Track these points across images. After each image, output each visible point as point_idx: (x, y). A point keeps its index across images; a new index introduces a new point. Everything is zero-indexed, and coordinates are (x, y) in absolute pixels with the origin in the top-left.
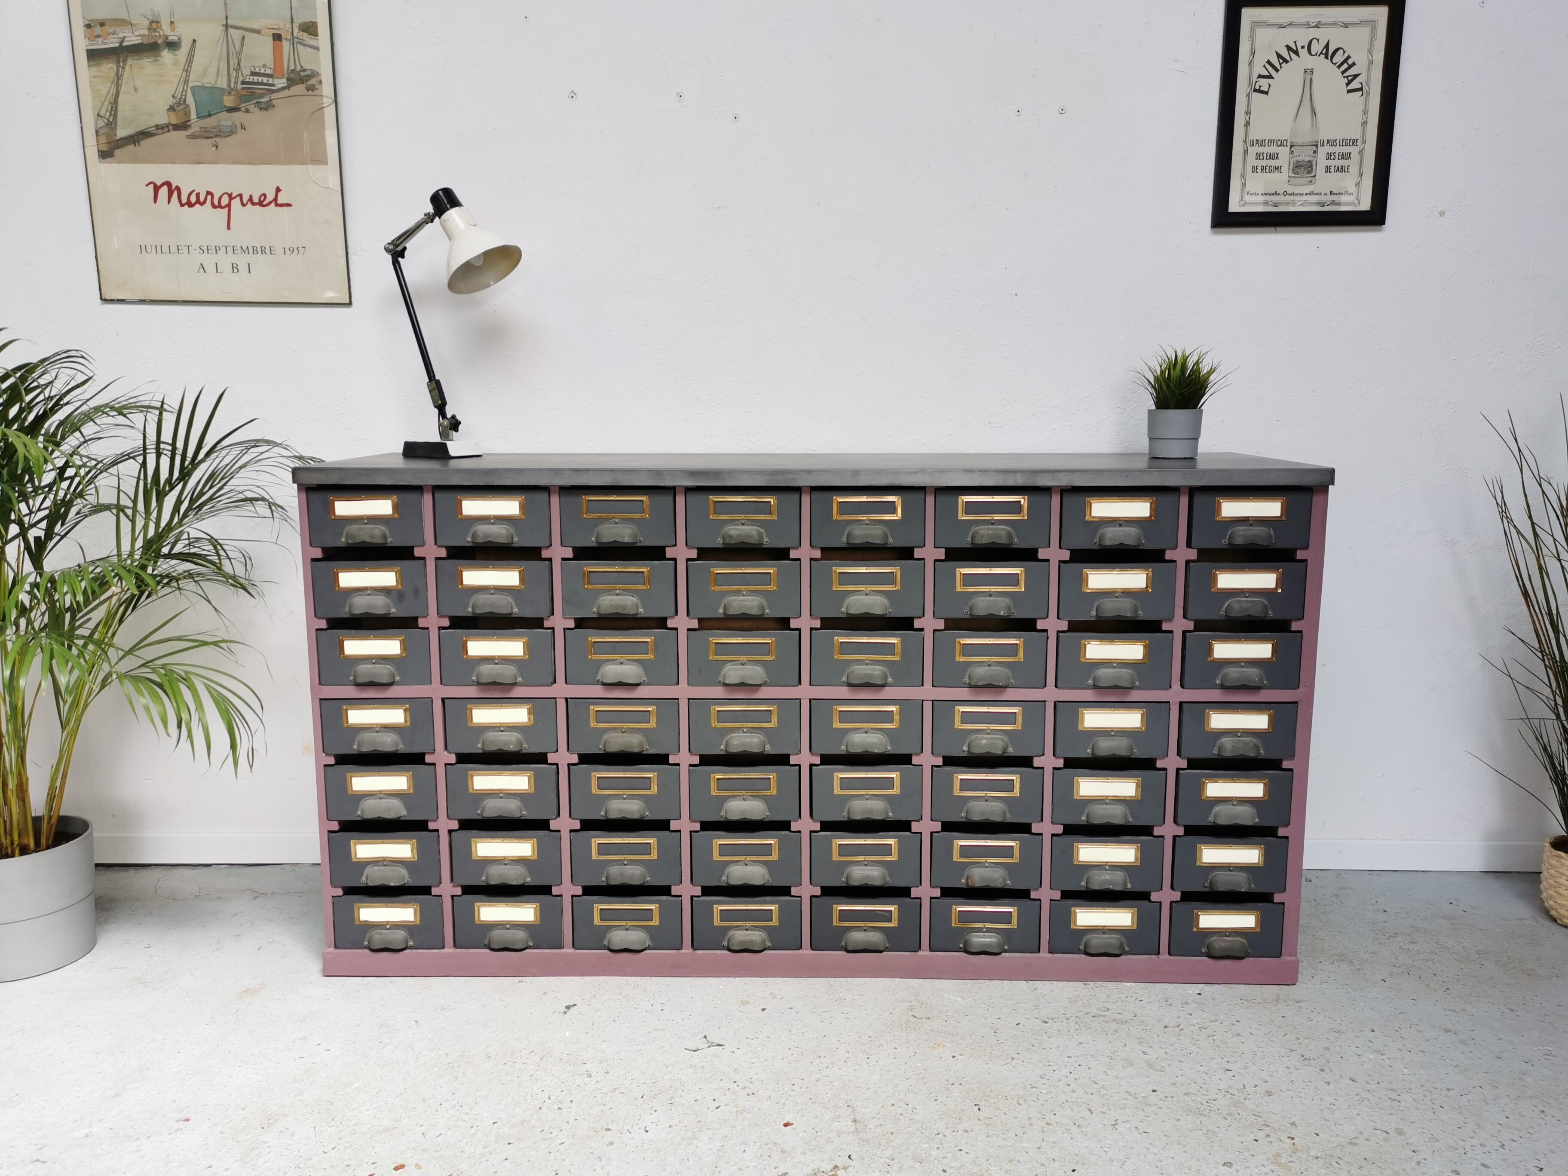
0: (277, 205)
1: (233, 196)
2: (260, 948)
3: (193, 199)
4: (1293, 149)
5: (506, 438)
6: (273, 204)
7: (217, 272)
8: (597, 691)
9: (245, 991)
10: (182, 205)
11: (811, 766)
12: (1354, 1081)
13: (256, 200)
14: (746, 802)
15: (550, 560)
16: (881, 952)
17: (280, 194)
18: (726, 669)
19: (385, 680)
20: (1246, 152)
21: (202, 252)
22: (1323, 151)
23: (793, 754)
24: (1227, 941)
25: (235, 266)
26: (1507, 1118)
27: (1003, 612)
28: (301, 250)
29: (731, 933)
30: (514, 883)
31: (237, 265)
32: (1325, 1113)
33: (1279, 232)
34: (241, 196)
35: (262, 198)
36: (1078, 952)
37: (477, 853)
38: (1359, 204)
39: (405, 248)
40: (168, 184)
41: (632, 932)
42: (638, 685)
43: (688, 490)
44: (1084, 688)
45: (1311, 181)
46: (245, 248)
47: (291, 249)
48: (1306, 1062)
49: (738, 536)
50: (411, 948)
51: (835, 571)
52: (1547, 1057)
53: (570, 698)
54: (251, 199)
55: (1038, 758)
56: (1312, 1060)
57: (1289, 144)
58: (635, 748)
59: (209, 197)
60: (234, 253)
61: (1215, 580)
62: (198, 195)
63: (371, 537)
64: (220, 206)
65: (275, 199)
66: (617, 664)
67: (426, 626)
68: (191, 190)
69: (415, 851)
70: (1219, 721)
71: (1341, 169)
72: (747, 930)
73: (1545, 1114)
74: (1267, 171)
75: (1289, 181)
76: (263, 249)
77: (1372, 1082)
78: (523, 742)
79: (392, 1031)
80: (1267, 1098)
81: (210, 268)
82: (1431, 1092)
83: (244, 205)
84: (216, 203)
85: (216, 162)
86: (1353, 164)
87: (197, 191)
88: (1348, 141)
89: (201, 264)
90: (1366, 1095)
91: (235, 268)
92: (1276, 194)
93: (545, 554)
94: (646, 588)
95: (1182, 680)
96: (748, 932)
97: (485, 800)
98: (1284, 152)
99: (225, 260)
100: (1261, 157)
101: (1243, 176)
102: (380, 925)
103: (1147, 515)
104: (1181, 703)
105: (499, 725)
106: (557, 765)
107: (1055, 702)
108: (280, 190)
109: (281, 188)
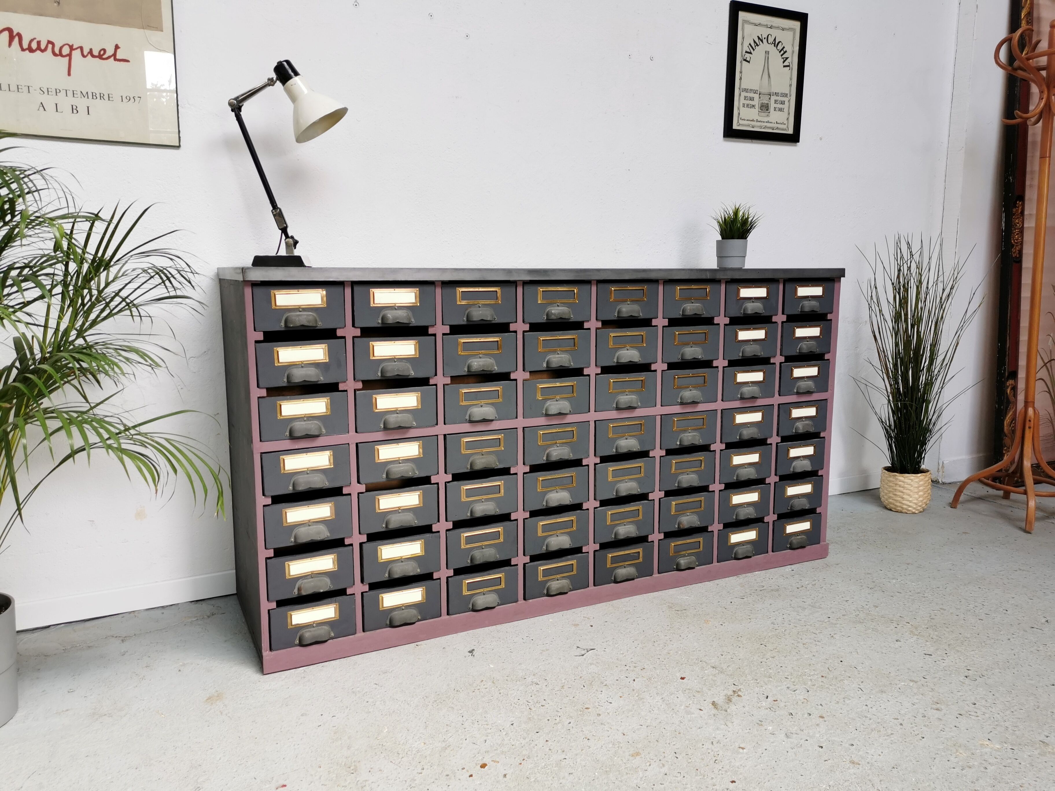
0: (116, 59)
1: (74, 47)
3: (34, 45)
4: (760, 96)
6: (112, 58)
7: (57, 111)
8: (467, 427)
9: (207, 699)
10: (23, 50)
11: (595, 464)
13: (96, 53)
14: (559, 494)
15: (434, 335)
16: (633, 579)
17: (118, 50)
18: (547, 404)
19: (317, 434)
20: (740, 95)
21: (42, 93)
22: (773, 98)
23: (584, 458)
24: (799, 539)
25: (74, 107)
26: (971, 593)
28: (137, 99)
29: (549, 584)
31: (77, 107)
33: (755, 143)
34: (81, 48)
35: (102, 52)
36: (731, 559)
37: (381, 557)
38: (788, 130)
40: (10, 30)
41: (488, 595)
42: (492, 420)
43: (525, 283)
44: (736, 400)
45: (768, 115)
46: (84, 93)
47: (128, 98)
48: (873, 590)
49: (559, 313)
50: (333, 638)
51: (611, 336)
53: (448, 434)
54: (91, 52)
55: (713, 445)
57: (758, 93)
59: (50, 46)
60: (74, 96)
61: (794, 332)
62: (39, 43)
63: (308, 322)
64: (61, 55)
65: (114, 55)
66: (479, 408)
67: (345, 389)
68: (32, 38)
69: (336, 563)
70: (796, 413)
71: (781, 110)
72: (558, 580)
73: (981, 589)
74: (749, 107)
75: (758, 114)
76: (102, 95)
78: (415, 470)
80: (877, 609)
81: (50, 107)
82: (933, 590)
83: (84, 56)
85: (58, 16)
86: (785, 106)
87: (38, 39)
88: (784, 95)
89: (41, 103)
91: (74, 109)
92: (753, 120)
93: (431, 331)
94: (499, 352)
95: (779, 391)
97: (389, 515)
98: (756, 96)
99: (66, 103)
100: (747, 99)
101: (739, 109)
102: (309, 625)
103: (765, 295)
104: (779, 405)
105: (398, 459)
106: (438, 484)
107: (722, 410)
108: (119, 48)
109: (120, 46)
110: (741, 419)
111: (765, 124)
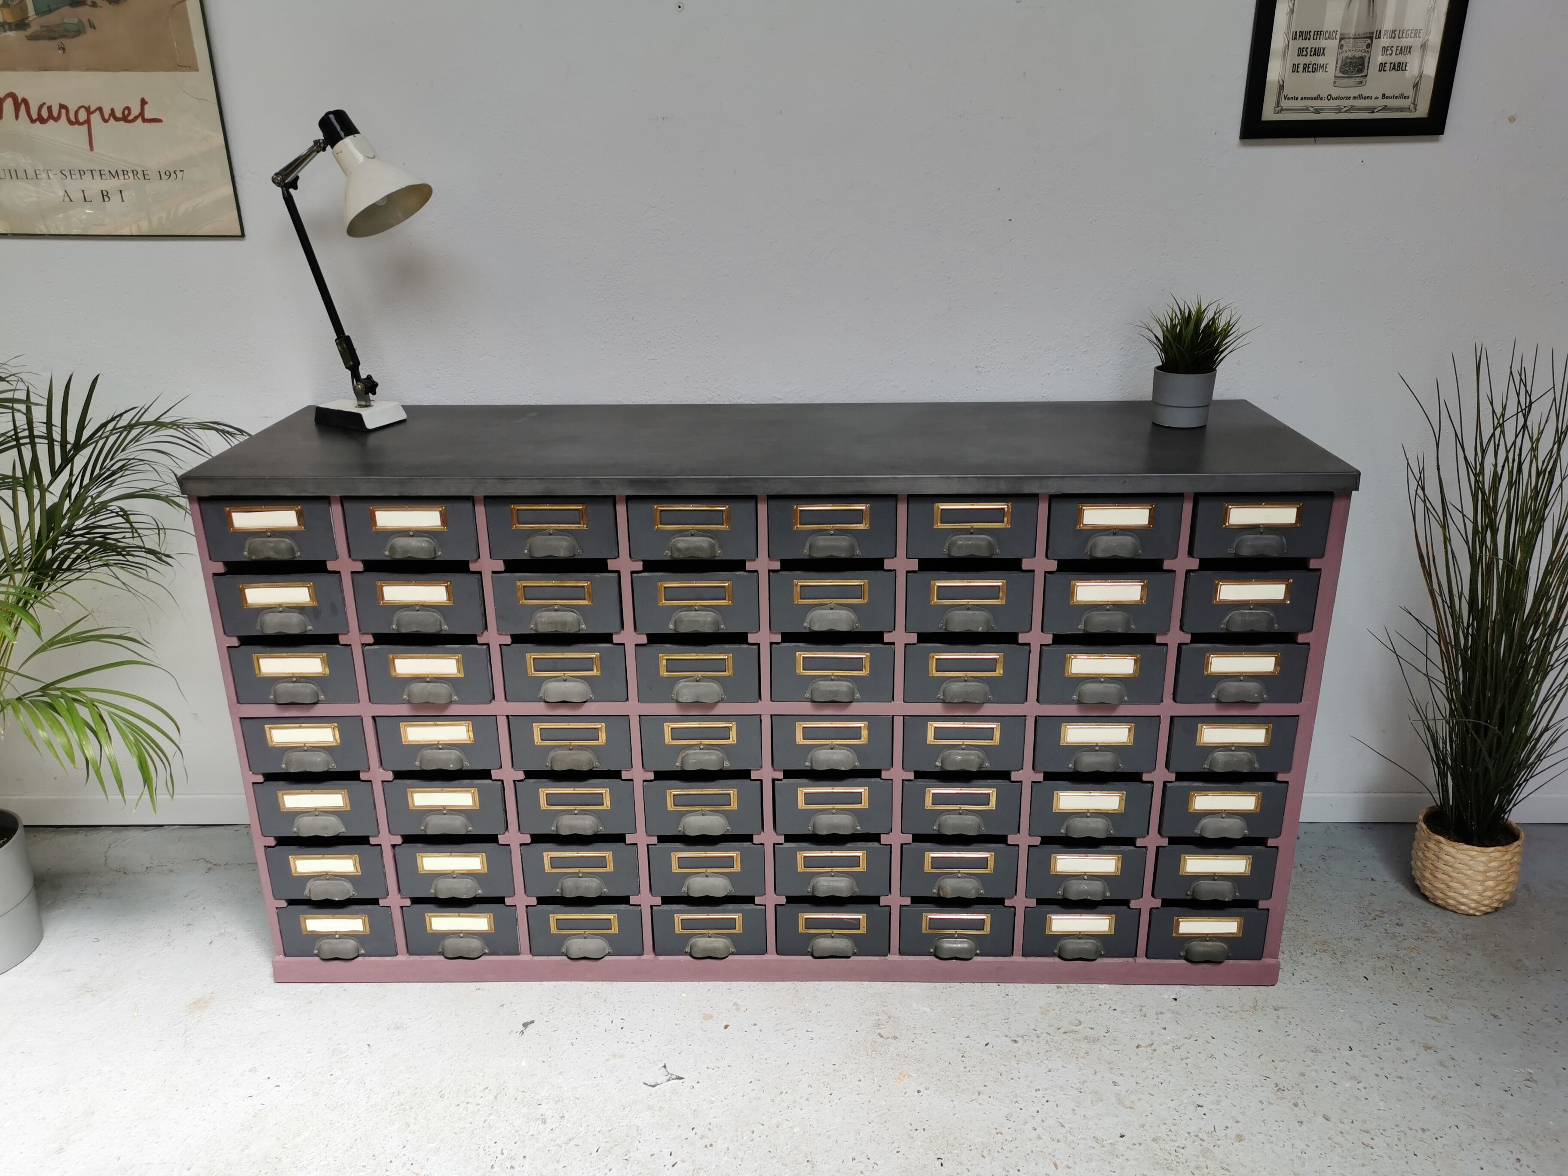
0: (145, 120)
1: (92, 109)
2: (211, 942)
3: (45, 113)
4: (1342, 42)
5: (434, 387)
6: (140, 120)
7: (85, 201)
8: (539, 708)
9: (195, 1003)
10: (33, 121)
11: (774, 780)
12: (1327, 1120)
13: (119, 114)
14: (705, 817)
15: (479, 573)
16: (848, 956)
17: (146, 107)
18: (680, 685)
19: (310, 700)
20: (1287, 47)
21: (64, 177)
22: (1378, 45)
23: (754, 769)
24: (1207, 946)
25: (105, 193)
26: (1482, 1169)
27: (981, 628)
28: (179, 174)
29: (694, 940)
30: (464, 897)
31: (108, 193)
32: (1295, 1165)
34: (100, 109)
35: (126, 112)
37: (423, 868)
38: (1415, 109)
39: (297, 178)
40: (12, 95)
41: (590, 940)
42: (584, 702)
43: (630, 499)
44: (1068, 703)
45: (1361, 82)
46: (113, 172)
47: (168, 173)
48: (1279, 1094)
50: (363, 955)
51: (797, 584)
52: (1527, 1083)
53: (512, 716)
54: (112, 112)
55: (1017, 772)
56: (1286, 1090)
57: (1338, 37)
58: (584, 767)
59: (63, 111)
60: (102, 178)
61: (1215, 591)
62: (50, 109)
63: (278, 552)
64: (77, 122)
65: (142, 114)
66: (560, 682)
67: (348, 644)
68: (41, 103)
69: (358, 865)
70: (1211, 735)
71: (1398, 67)
72: (709, 937)
73: (1521, 1163)
74: (1310, 70)
75: (1335, 82)
76: (135, 172)
77: (1346, 1121)
78: (464, 760)
79: (344, 1060)
80: (1237, 1144)
81: (76, 196)
82: (1405, 1134)
83: (106, 121)
84: (72, 118)
85: (65, 68)
86: (1413, 58)
87: (48, 104)
88: (1409, 32)
89: (66, 191)
90: (1339, 1139)
91: (105, 196)
92: (1319, 98)
93: (473, 567)
94: (587, 603)
95: (1175, 694)
96: (712, 939)
97: (427, 816)
98: (1331, 45)
99: (93, 187)
100: (1305, 53)
101: (1281, 76)
102: (329, 935)
103: (1144, 523)
104: (1172, 717)
105: (437, 743)
106: (502, 781)
107: (1036, 717)
108: (146, 103)
109: (147, 100)
110: (1076, 734)
111: (1352, 102)
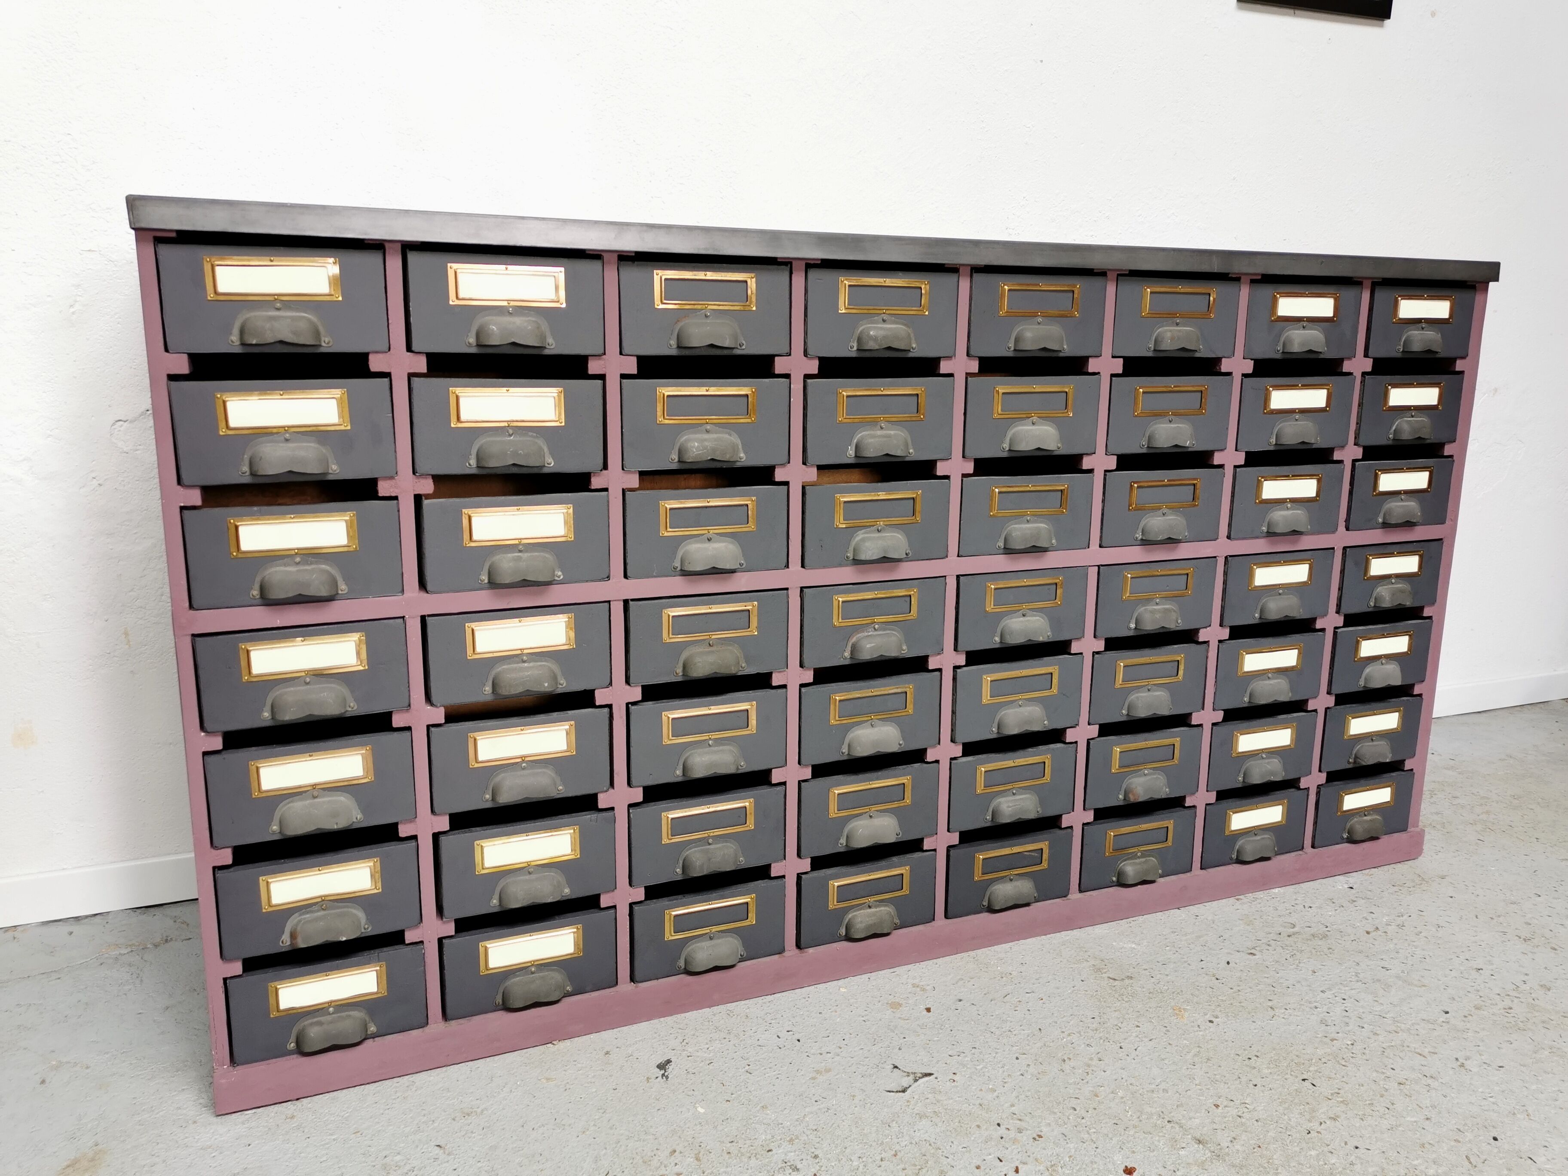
8: (677, 585)
11: (956, 668)
14: (876, 729)
15: (602, 377)
16: (1027, 905)
18: (859, 538)
19: (324, 592)
23: (933, 655)
24: (1367, 821)
29: (850, 916)
36: (1230, 862)
37: (483, 864)
41: (719, 941)
42: (733, 571)
43: (811, 265)
44: (1257, 538)
49: (885, 337)
50: (374, 1036)
51: (998, 392)
53: (633, 600)
55: (1205, 630)
58: (733, 668)
61: (1386, 396)
63: (295, 333)
66: (704, 542)
67: (393, 495)
69: (378, 876)
70: (1378, 566)
72: (870, 907)
78: (559, 677)
93: (594, 367)
94: (749, 420)
95: (1347, 520)
96: (873, 910)
97: (497, 775)
102: (318, 1010)
103: (1331, 314)
104: (1345, 548)
105: (519, 652)
106: (610, 706)
107: (1226, 558)
110: (1264, 576)
